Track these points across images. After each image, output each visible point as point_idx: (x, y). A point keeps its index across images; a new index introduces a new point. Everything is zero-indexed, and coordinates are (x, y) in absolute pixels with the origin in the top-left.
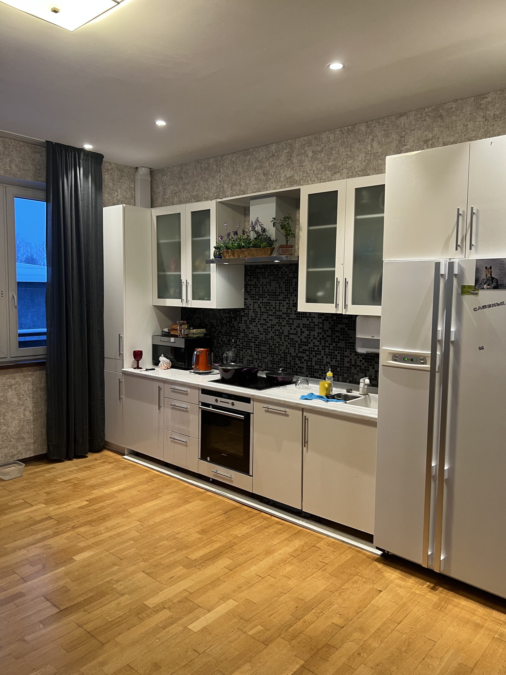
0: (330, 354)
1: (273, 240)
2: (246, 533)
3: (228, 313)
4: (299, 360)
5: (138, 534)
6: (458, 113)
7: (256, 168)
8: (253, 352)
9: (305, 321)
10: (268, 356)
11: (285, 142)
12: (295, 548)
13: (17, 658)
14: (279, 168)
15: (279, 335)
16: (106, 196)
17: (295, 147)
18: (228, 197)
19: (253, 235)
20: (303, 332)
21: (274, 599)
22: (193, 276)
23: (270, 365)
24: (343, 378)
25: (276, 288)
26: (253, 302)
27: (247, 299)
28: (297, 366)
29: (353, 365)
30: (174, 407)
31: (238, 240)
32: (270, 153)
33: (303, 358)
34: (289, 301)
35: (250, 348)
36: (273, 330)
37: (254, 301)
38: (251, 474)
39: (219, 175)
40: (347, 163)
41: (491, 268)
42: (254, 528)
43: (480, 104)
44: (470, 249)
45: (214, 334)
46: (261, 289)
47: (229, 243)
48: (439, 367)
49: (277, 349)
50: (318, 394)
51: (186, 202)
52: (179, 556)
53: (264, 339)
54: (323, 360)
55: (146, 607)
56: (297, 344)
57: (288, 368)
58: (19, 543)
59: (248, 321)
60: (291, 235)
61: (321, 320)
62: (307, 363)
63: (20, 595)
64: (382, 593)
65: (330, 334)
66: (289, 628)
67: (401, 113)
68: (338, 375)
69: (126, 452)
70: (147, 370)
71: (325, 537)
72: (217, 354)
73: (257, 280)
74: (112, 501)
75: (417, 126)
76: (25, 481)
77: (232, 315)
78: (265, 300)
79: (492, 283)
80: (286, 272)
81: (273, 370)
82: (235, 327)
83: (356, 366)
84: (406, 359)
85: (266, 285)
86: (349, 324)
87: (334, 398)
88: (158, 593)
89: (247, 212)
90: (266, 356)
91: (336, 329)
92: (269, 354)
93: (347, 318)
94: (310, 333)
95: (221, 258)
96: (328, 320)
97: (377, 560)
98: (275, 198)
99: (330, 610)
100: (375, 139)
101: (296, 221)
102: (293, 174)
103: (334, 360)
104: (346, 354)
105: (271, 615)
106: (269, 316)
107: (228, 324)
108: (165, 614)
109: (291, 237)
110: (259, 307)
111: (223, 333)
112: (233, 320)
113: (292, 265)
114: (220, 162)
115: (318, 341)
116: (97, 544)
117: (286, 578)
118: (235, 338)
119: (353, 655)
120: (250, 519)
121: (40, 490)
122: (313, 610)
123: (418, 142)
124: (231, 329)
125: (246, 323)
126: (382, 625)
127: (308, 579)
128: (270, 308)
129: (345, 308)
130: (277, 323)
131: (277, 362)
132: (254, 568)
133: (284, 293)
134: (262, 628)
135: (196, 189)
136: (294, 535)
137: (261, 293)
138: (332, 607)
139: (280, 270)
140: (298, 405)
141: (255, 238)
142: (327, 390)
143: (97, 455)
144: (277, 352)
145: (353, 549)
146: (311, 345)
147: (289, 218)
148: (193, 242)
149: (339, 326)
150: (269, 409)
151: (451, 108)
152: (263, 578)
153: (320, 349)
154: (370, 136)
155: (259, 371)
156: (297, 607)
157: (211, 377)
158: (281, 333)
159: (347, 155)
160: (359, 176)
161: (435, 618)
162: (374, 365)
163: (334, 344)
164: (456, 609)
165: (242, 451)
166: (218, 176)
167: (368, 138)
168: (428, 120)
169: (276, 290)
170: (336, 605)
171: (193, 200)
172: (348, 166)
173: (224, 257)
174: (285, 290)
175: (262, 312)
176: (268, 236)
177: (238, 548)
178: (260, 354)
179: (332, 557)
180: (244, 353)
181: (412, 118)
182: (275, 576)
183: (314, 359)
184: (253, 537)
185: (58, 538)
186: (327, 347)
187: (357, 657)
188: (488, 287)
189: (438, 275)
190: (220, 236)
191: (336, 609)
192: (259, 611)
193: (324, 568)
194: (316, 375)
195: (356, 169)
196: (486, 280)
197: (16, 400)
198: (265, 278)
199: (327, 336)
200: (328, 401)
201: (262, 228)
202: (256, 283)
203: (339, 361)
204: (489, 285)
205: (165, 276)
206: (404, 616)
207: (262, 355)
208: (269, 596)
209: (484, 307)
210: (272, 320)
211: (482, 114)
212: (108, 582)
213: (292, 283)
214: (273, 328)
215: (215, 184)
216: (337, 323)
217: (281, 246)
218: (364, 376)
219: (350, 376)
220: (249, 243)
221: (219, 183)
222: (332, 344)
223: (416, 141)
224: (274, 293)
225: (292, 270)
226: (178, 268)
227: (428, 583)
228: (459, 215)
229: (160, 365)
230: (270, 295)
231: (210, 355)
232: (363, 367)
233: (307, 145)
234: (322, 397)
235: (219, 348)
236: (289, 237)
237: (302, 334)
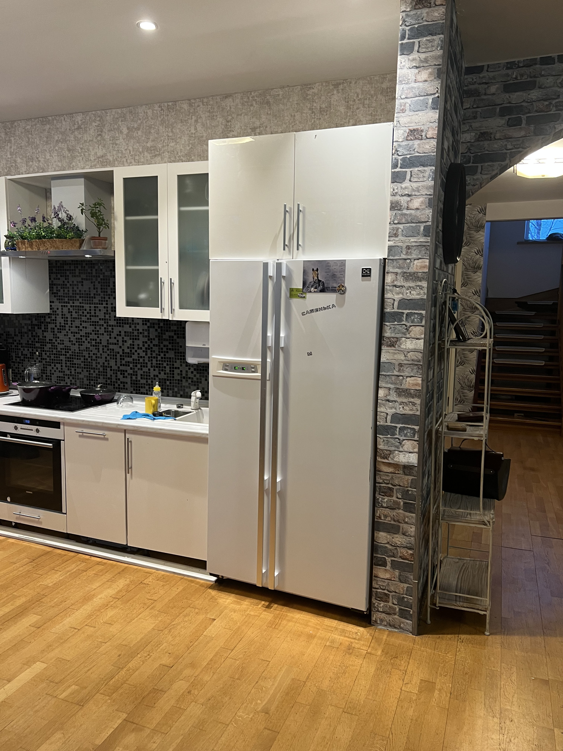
0: (158, 366)
1: (83, 230)
2: (60, 581)
3: (29, 319)
4: (121, 374)
6: (285, 101)
7: (58, 141)
8: (64, 367)
9: (127, 328)
10: (82, 371)
11: (94, 112)
12: (118, 589)
14: (88, 144)
15: (96, 346)
17: (107, 120)
18: (22, 174)
19: (56, 224)
20: (126, 341)
21: (92, 652)
23: (86, 382)
24: (173, 392)
25: (90, 288)
26: (62, 306)
27: (53, 302)
28: (119, 382)
29: (184, 378)
31: (36, 228)
32: (75, 124)
33: (126, 371)
34: (107, 304)
35: (60, 362)
36: (89, 339)
37: (63, 304)
38: (64, 511)
39: (9, 146)
40: (168, 145)
41: (317, 270)
42: (69, 573)
43: (307, 95)
44: (298, 249)
45: (11, 346)
46: (71, 290)
47: (24, 231)
48: (270, 374)
49: (94, 362)
50: (144, 412)
53: (77, 351)
54: (149, 373)
56: (118, 355)
57: (109, 384)
59: (56, 328)
60: (104, 225)
61: (146, 327)
62: (131, 378)
64: (215, 621)
65: (157, 343)
66: (110, 681)
67: (226, 94)
68: (168, 389)
71: (154, 571)
72: (16, 371)
73: (66, 279)
75: (244, 111)
77: (35, 322)
78: (77, 303)
79: (319, 285)
80: (101, 270)
81: (90, 388)
82: (39, 336)
83: (187, 378)
84: (237, 368)
85: (78, 285)
86: (178, 331)
87: (162, 416)
89: (48, 194)
90: (81, 371)
91: (164, 337)
92: (85, 368)
93: (175, 325)
94: (133, 342)
95: (15, 250)
96: (154, 327)
97: (212, 587)
98: (83, 179)
99: (159, 650)
100: (199, 121)
101: (110, 209)
102: (106, 152)
103: (162, 373)
104: (176, 365)
105: (89, 670)
106: (82, 323)
107: (30, 333)
109: (104, 227)
110: (69, 312)
111: (24, 345)
112: (36, 327)
113: (108, 261)
114: (9, 129)
115: (144, 351)
117: (107, 625)
118: (39, 350)
119: (182, 695)
120: (65, 564)
122: (139, 655)
123: (245, 129)
124: (34, 339)
125: (54, 332)
126: (215, 655)
127: (133, 621)
128: (83, 313)
129: (171, 313)
130: (93, 331)
131: (94, 377)
132: (68, 620)
133: (99, 295)
134: (77, 687)
136: (118, 575)
137: (71, 295)
138: (160, 646)
139: (94, 267)
140: (119, 427)
141: (59, 227)
142: (154, 406)
144: (94, 366)
145: (186, 579)
146: (135, 356)
147: (100, 204)
149: (167, 333)
150: (84, 434)
151: (278, 95)
152: (79, 630)
153: (146, 361)
154: (193, 117)
155: (72, 390)
156: (119, 655)
157: (9, 399)
158: (98, 343)
159: (168, 136)
160: (182, 162)
161: (269, 637)
163: (162, 355)
164: (290, 624)
165: (52, 486)
166: (8, 148)
167: (192, 118)
168: (254, 105)
169: (90, 291)
170: (165, 644)
172: (170, 149)
173: (19, 249)
174: (102, 292)
175: (74, 318)
176: (76, 226)
177: (49, 600)
178: (73, 369)
179: (162, 592)
180: (53, 368)
181: (238, 101)
182: (94, 625)
183: (140, 372)
184: (67, 584)
186: (154, 357)
187: (186, 695)
188: (316, 290)
189: (266, 277)
190: (12, 223)
191: (165, 648)
192: (74, 668)
193: (152, 606)
194: (142, 390)
195: (179, 154)
196: (313, 282)
198: (75, 276)
199: (154, 345)
200: (154, 419)
201: (68, 214)
202: (64, 282)
203: (168, 373)
204: (316, 288)
206: (237, 641)
207: (75, 370)
208: (85, 649)
209: (312, 311)
210: (86, 328)
211: (309, 106)
213: (109, 282)
214: (89, 337)
215: (4, 157)
216: (164, 331)
217: (93, 238)
218: (196, 389)
219: (181, 390)
220: (51, 233)
221: (9, 157)
222: (159, 355)
223: (243, 128)
224: (87, 294)
225: (109, 267)
227: (263, 602)
228: (286, 211)
230: (83, 297)
232: (194, 379)
233: (120, 119)
234: (148, 415)
235: (19, 363)
236: (102, 227)
237: (125, 343)
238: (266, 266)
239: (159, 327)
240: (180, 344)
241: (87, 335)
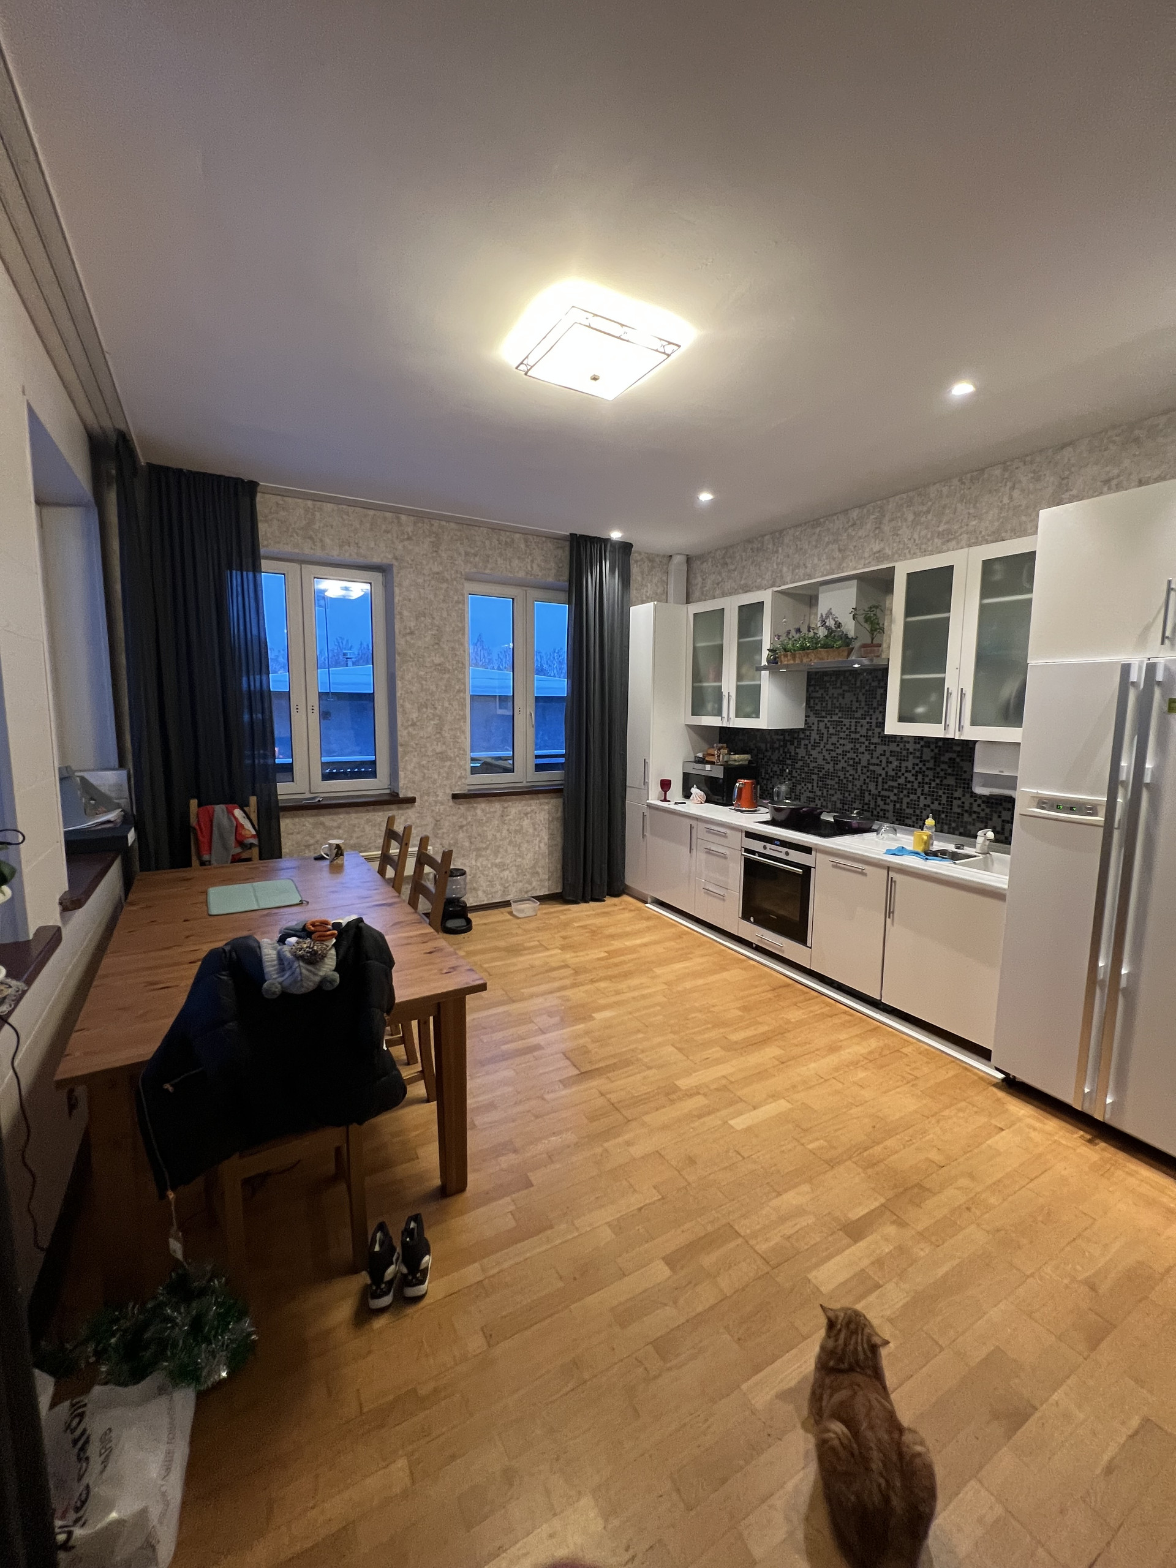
0: (931, 794)
1: (852, 638)
2: (802, 1019)
3: (782, 735)
4: (882, 800)
5: (665, 999)
7: (828, 543)
8: (815, 787)
9: (893, 747)
10: (836, 793)
11: (873, 504)
12: (869, 1050)
13: (537, 1117)
14: (863, 540)
15: (854, 766)
16: (634, 592)
17: (888, 510)
18: (787, 584)
19: (822, 633)
20: (891, 762)
21: (841, 1111)
22: (738, 687)
23: (839, 805)
24: (949, 828)
25: (852, 701)
26: (818, 720)
27: (809, 717)
28: (878, 809)
29: (966, 811)
30: (709, 852)
31: (801, 639)
32: (849, 521)
33: (889, 797)
34: (871, 719)
35: (811, 781)
36: (846, 758)
37: (820, 719)
38: (809, 944)
39: (776, 556)
40: (968, 525)
42: (811, 1014)
45: (761, 761)
46: (830, 703)
47: (788, 643)
48: (1120, 821)
49: (850, 785)
50: (910, 848)
51: (731, 594)
52: (713, 1034)
53: (832, 770)
54: (918, 801)
55: (676, 1089)
56: (880, 779)
57: (867, 811)
58: (534, 989)
59: (810, 745)
60: (878, 630)
61: (918, 746)
62: (894, 805)
63: (538, 1047)
64: (1004, 1132)
65: (932, 767)
66: (863, 1152)
67: (1063, 443)
68: (944, 823)
69: (649, 900)
70: (676, 803)
72: (765, 788)
73: (825, 691)
74: (635, 956)
75: (1091, 459)
76: (540, 921)
77: (787, 738)
78: (835, 718)
81: (844, 813)
82: (791, 753)
83: (971, 812)
84: (1061, 807)
85: (838, 698)
86: (963, 752)
87: (937, 856)
88: (691, 1074)
89: (813, 601)
90: (834, 793)
91: (943, 759)
92: (839, 790)
93: (961, 744)
94: (900, 763)
95: (777, 663)
96: (929, 747)
97: (996, 1085)
98: (855, 582)
99: (924, 1140)
100: (1017, 486)
102: (884, 546)
103: (937, 803)
104: (956, 795)
105: (839, 1130)
106: (840, 740)
107: (782, 749)
108: (699, 1101)
109: (879, 632)
110: (826, 728)
111: (774, 761)
112: (789, 743)
113: (878, 671)
114: (778, 539)
115: (913, 775)
116: (617, 1004)
117: (858, 1086)
118: (790, 767)
119: (959, 1207)
120: (806, 1002)
121: (555, 933)
122: (898, 1136)
124: (786, 756)
125: (807, 748)
126: (1006, 1177)
127: (889, 1093)
128: (842, 728)
129: (959, 730)
130: (852, 749)
131: (850, 801)
132: (813, 1065)
133: (863, 708)
134: (825, 1144)
135: (744, 577)
136: (869, 1032)
137: (829, 708)
138: (926, 1136)
139: (860, 678)
140: (880, 862)
141: (825, 636)
142: (925, 843)
143: (615, 900)
144: (850, 789)
145: (957, 1064)
146: (902, 781)
147: (877, 607)
148: (740, 645)
149: (947, 755)
150: (839, 864)
151: (1155, 425)
152: (825, 1080)
153: (916, 787)
154: (1008, 483)
155: (824, 813)
156: (874, 1127)
157: (758, 817)
158: (857, 763)
159: (969, 514)
160: (988, 543)
161: (1094, 1185)
162: (1000, 812)
163: (938, 781)
164: (1131, 1180)
165: (798, 915)
166: (775, 558)
167: (1006, 485)
168: (1113, 448)
169: (851, 705)
170: (931, 1136)
171: (740, 591)
172: (971, 528)
173: (781, 662)
174: (866, 705)
175: (831, 734)
176: (845, 633)
177: (791, 1037)
178: (825, 790)
179: (926, 1070)
180: (803, 788)
181: (1082, 448)
182: (842, 1080)
183: (906, 800)
184: (811, 1025)
185: (575, 990)
186: (927, 783)
187: (965, 1211)
189: (1125, 684)
190: (776, 635)
191: (932, 1140)
192: (821, 1121)
193: (913, 1082)
194: (908, 821)
195: (983, 533)
197: (531, 831)
198: (836, 688)
199: (928, 769)
200: (927, 859)
201: (836, 622)
202: (822, 694)
203: (944, 804)
205: (701, 688)
206: (1040, 1171)
207: (828, 791)
208: (834, 1104)
210: (844, 745)
212: (633, 1050)
213: (876, 694)
214: (846, 755)
215: (770, 568)
217: (864, 646)
218: (984, 827)
219: (962, 827)
220: (816, 644)
221: (775, 567)
222: (934, 781)
224: (848, 708)
226: (719, 677)
227: (1081, 1133)
228: (1170, 590)
229: (691, 798)
230: (843, 711)
231: (755, 788)
232: (982, 814)
233: (905, 505)
234: (918, 854)
235: (768, 779)
236: (875, 633)
237: (889, 765)
238: (1126, 669)
239: (936, 747)
240: (965, 769)
241: (845, 753)
